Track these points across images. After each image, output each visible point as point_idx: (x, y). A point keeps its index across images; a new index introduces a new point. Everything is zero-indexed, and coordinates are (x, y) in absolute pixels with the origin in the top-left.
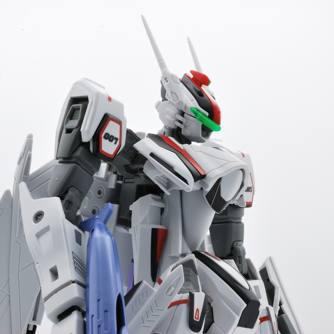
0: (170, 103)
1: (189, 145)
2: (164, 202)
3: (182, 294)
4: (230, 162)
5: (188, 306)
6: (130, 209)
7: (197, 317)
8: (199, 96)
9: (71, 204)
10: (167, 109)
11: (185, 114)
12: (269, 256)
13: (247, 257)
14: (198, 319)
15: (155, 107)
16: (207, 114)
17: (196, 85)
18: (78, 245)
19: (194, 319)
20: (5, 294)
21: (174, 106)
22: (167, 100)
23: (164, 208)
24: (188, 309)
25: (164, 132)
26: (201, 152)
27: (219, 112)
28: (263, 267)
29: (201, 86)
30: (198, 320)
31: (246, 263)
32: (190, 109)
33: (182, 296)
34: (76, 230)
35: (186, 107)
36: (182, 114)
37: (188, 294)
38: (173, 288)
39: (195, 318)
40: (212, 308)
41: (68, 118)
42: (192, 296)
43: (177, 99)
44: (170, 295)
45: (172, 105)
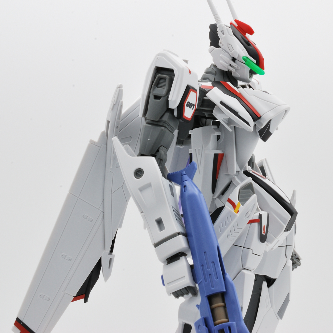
0: (223, 50)
1: (243, 88)
2: (220, 131)
4: (278, 105)
5: (259, 224)
6: (190, 133)
7: (264, 232)
8: (247, 45)
9: (162, 161)
10: (221, 55)
11: (236, 60)
15: (209, 51)
16: (255, 61)
17: (242, 35)
18: (173, 197)
20: (101, 211)
21: (227, 53)
22: (220, 47)
23: (220, 136)
24: (259, 226)
25: (216, 72)
26: (254, 95)
27: (263, 59)
29: (245, 34)
30: (265, 234)
32: (242, 58)
34: (169, 185)
35: (239, 56)
36: (234, 59)
37: (258, 215)
38: (249, 213)
41: (155, 85)
42: (261, 217)
43: (233, 49)
44: (248, 217)
45: (225, 52)
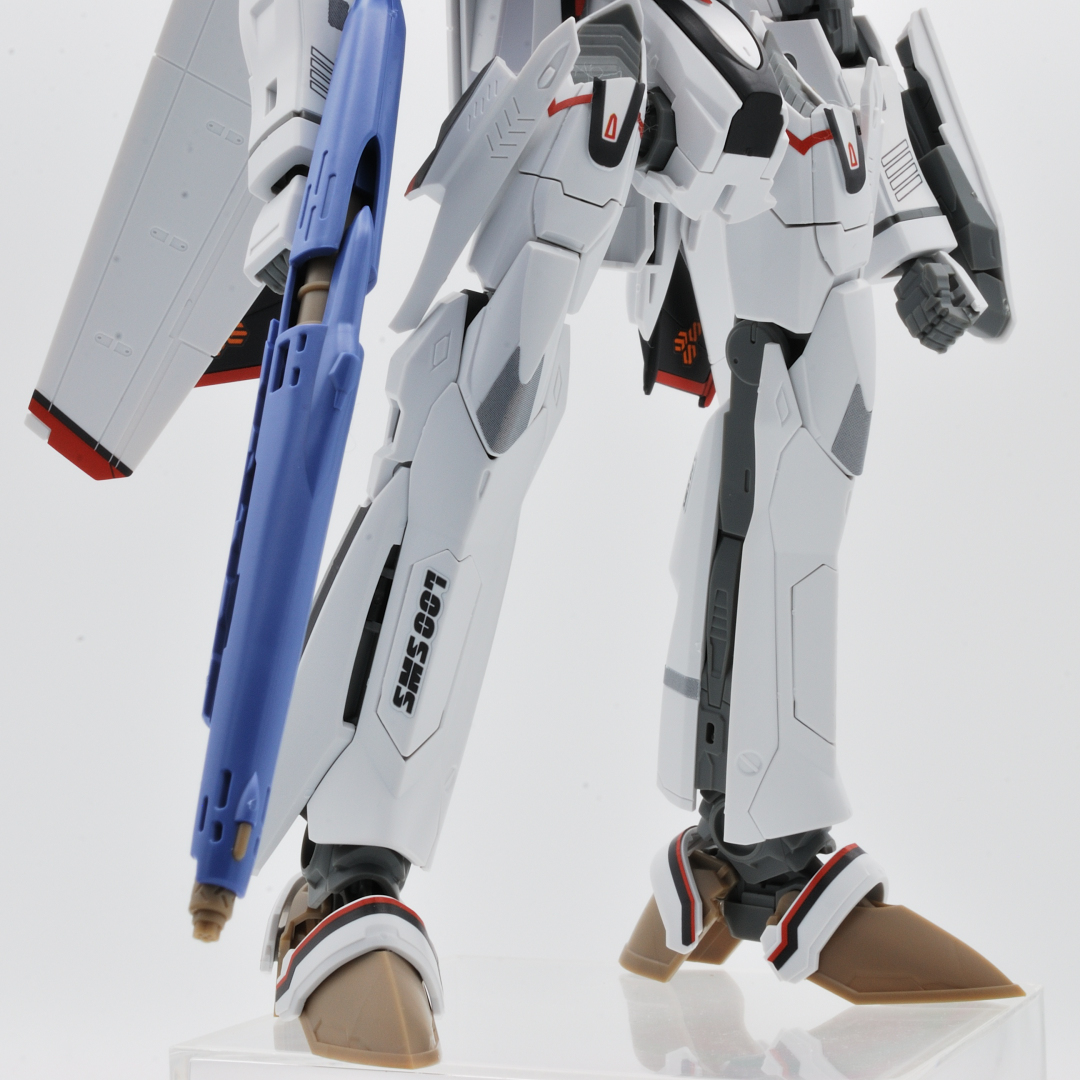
3: (581, 84)
7: (610, 133)
12: (917, 9)
13: (856, 12)
14: (613, 137)
19: (604, 137)
28: (903, 37)
30: (615, 141)
31: (855, 28)
33: (582, 87)
37: (592, 83)
38: (551, 71)
39: (607, 135)
40: (674, 113)
42: (600, 87)
44: (547, 87)
